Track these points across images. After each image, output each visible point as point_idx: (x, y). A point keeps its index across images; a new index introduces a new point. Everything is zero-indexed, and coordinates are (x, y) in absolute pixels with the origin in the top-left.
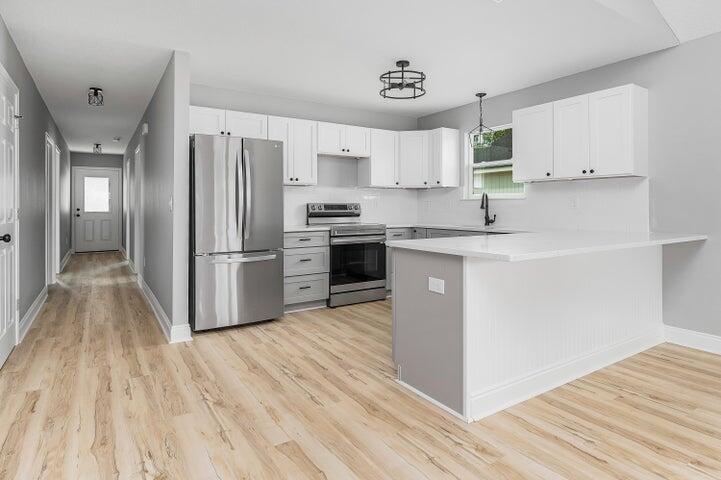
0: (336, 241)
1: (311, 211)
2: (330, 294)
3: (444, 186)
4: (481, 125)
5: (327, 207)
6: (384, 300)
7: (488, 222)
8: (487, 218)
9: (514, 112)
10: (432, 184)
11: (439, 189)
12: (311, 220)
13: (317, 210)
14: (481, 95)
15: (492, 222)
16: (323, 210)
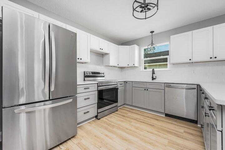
0: (100, 88)
1: (86, 74)
2: (98, 113)
3: (136, 66)
4: (152, 43)
5: (93, 73)
6: (117, 111)
7: (153, 79)
8: (153, 77)
9: (171, 36)
10: (131, 65)
11: (134, 67)
12: (86, 79)
13: (88, 74)
14: (152, 32)
15: (155, 79)
16: (91, 74)
